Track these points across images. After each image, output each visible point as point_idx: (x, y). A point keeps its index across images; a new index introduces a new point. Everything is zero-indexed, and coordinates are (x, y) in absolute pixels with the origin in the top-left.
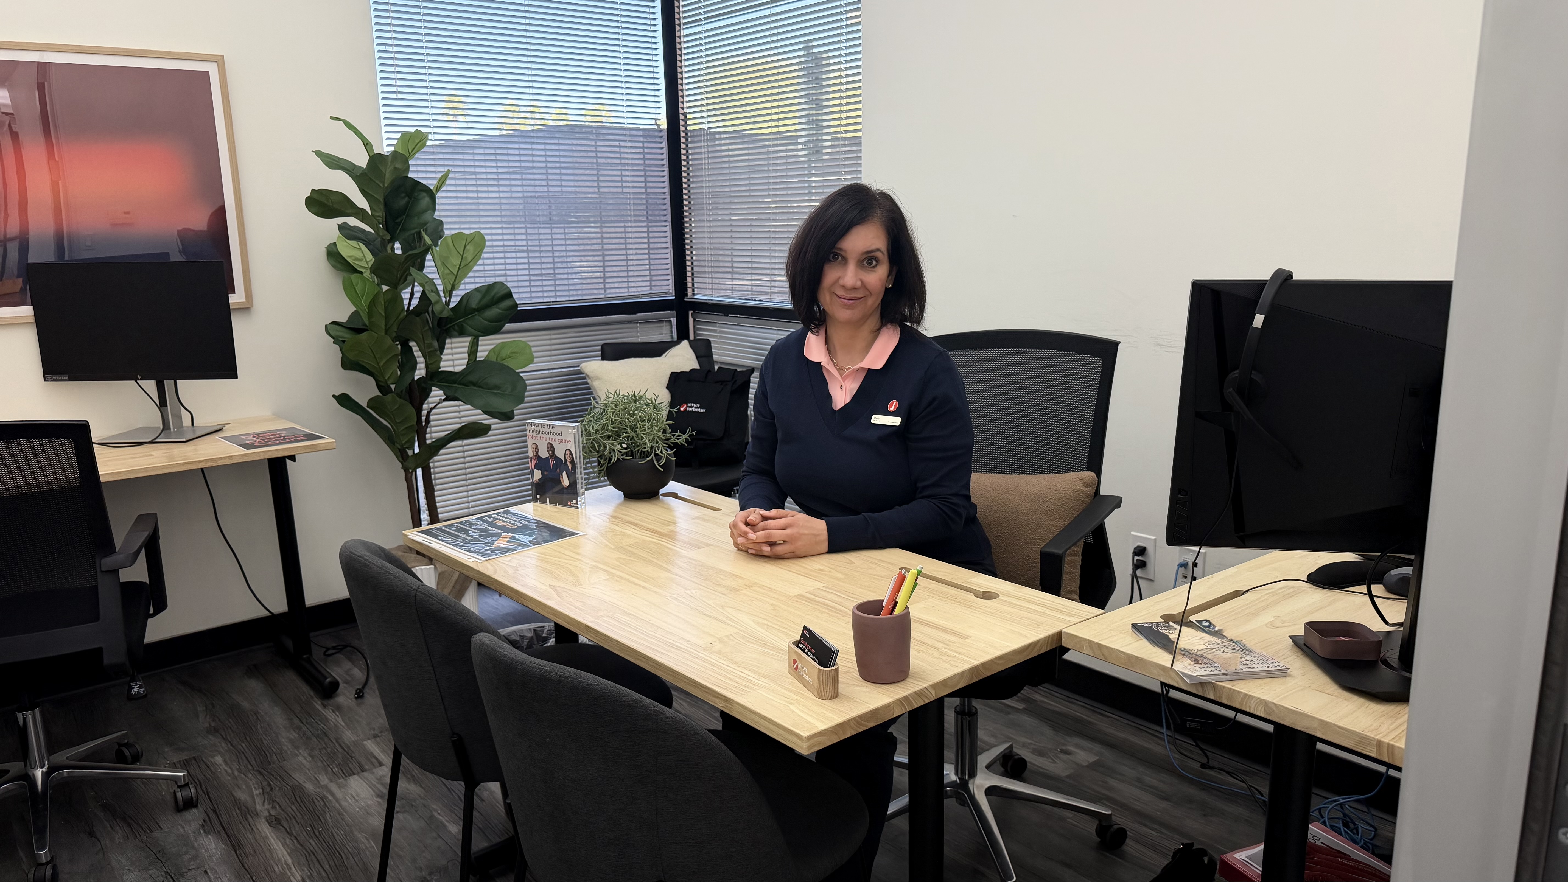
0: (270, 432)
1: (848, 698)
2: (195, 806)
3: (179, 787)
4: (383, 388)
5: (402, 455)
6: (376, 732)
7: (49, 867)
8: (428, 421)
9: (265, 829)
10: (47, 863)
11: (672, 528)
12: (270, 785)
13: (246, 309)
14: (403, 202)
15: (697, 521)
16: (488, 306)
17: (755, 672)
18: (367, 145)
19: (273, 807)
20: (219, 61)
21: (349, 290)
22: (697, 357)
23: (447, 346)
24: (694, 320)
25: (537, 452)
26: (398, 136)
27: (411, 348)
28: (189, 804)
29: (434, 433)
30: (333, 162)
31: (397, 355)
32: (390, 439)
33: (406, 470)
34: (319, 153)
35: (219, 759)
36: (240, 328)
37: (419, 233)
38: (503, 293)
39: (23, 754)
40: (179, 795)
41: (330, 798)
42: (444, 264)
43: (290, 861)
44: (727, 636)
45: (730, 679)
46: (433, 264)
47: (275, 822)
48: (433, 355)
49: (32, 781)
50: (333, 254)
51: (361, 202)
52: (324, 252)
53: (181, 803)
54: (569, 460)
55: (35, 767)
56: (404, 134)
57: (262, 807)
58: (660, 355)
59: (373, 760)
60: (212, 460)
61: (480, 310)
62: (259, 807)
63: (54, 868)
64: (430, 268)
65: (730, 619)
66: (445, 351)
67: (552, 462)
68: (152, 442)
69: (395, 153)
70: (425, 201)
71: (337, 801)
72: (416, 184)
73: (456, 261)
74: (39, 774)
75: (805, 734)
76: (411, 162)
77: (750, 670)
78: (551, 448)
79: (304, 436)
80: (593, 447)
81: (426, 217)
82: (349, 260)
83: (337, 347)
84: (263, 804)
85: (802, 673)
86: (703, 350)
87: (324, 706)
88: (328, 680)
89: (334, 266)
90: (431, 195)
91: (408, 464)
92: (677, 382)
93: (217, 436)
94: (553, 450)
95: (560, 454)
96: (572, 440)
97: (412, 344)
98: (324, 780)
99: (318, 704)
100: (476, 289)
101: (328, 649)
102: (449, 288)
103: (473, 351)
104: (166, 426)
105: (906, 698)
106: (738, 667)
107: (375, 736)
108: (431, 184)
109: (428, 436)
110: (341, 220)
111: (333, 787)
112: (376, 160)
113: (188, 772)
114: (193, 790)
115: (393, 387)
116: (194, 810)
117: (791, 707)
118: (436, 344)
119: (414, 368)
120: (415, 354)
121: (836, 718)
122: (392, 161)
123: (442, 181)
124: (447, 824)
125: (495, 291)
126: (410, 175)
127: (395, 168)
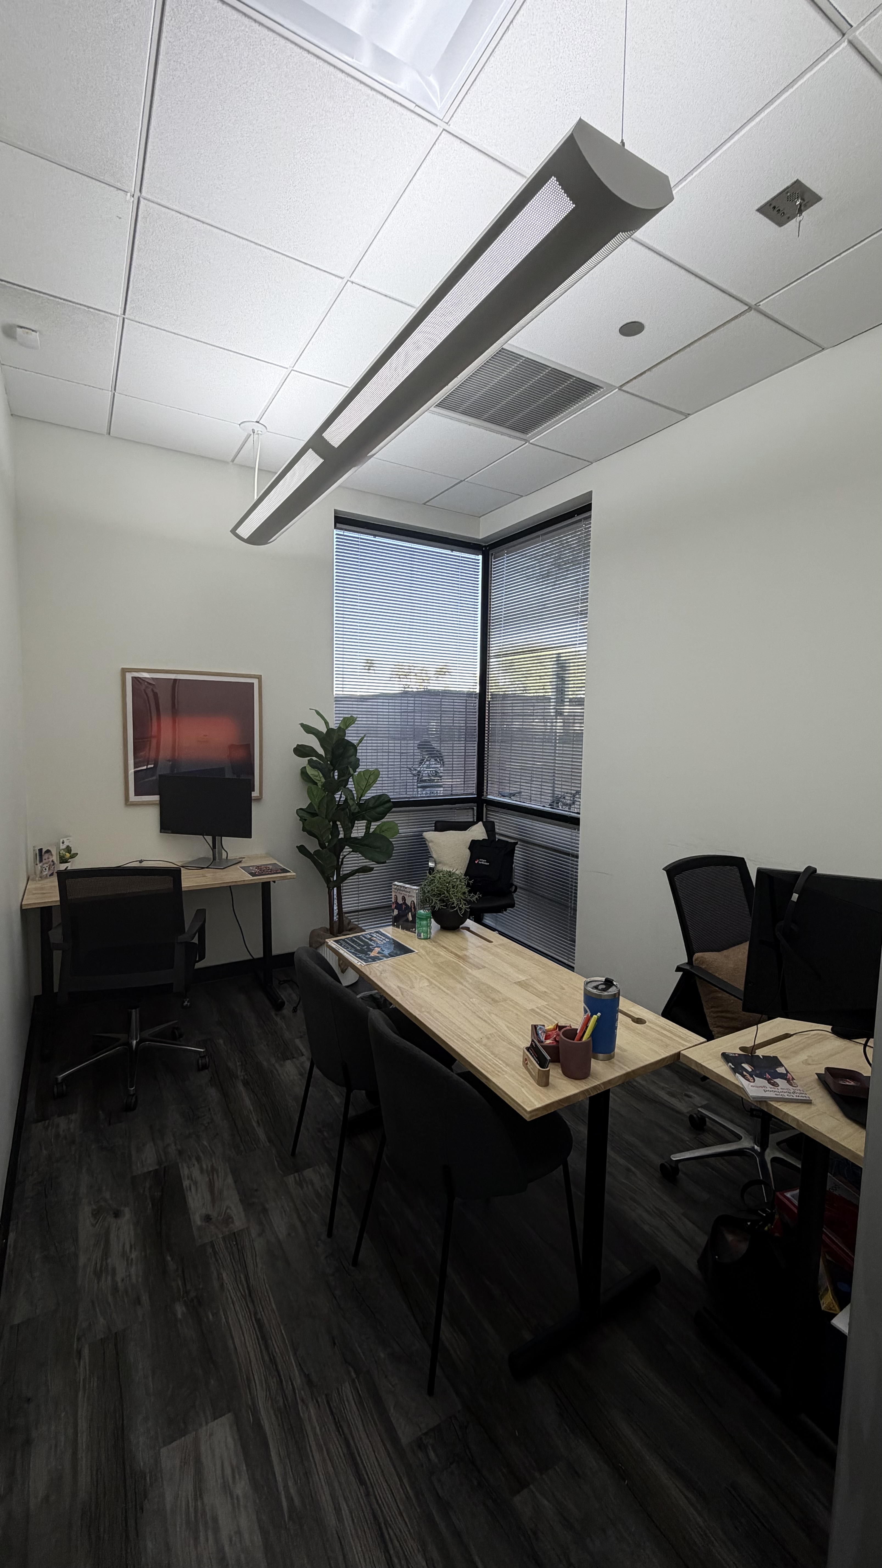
0: (264, 865)
1: (554, 1087)
2: (207, 1068)
3: (200, 1057)
4: (322, 845)
5: (328, 880)
6: (302, 1034)
7: (134, 1098)
8: (342, 863)
9: (241, 1088)
10: (133, 1095)
11: (465, 952)
12: (245, 1060)
13: (259, 799)
14: (341, 751)
15: (479, 949)
16: (378, 806)
17: (504, 1062)
18: (326, 723)
19: (246, 1074)
20: (259, 678)
21: (310, 793)
22: (486, 831)
23: (355, 825)
24: (487, 809)
25: (397, 900)
26: (341, 719)
27: (337, 825)
28: (205, 1067)
29: (345, 870)
30: (308, 729)
31: (329, 829)
32: (322, 873)
33: (329, 888)
34: (302, 725)
35: (221, 1041)
36: (255, 809)
37: (347, 768)
38: (386, 799)
39: (127, 1030)
40: (200, 1061)
41: (276, 1072)
42: (358, 784)
43: (252, 1109)
44: (490, 1034)
45: (490, 1065)
46: (353, 783)
47: (246, 1084)
48: (348, 829)
49: (131, 1045)
50: (303, 772)
51: (321, 752)
52: (300, 771)
53: (201, 1067)
54: (413, 907)
55: (132, 1039)
56: (344, 718)
57: (240, 1073)
58: (465, 829)
59: (299, 1051)
60: (236, 882)
61: (374, 808)
62: (239, 1073)
63: (136, 1098)
64: (351, 785)
65: (493, 1022)
66: (354, 828)
67: (404, 906)
68: (207, 868)
69: (339, 728)
70: (352, 751)
71: (279, 1075)
72: (348, 742)
73: (364, 783)
74: (135, 1042)
75: (529, 1109)
76: (347, 732)
77: (502, 1060)
78: (404, 899)
79: (281, 869)
80: (426, 900)
81: (352, 759)
82: (311, 776)
83: (301, 822)
84: (241, 1072)
85: (529, 1067)
86: (490, 828)
87: (276, 1015)
88: (280, 1000)
89: (303, 779)
90: (355, 747)
91: (330, 885)
92: (474, 846)
93: (238, 866)
94: (405, 901)
95: (408, 903)
96: (415, 896)
97: (338, 823)
98: (273, 1061)
99: (273, 1013)
100: (373, 797)
101: (281, 981)
102: (360, 796)
103: (368, 828)
104: (214, 859)
105: (587, 1090)
106: (495, 1057)
107: (301, 1037)
108: (355, 742)
109: (341, 872)
110: (309, 758)
111: (277, 1066)
112: (330, 731)
113: (206, 1049)
114: (207, 1060)
115: (327, 844)
116: (207, 1071)
117: (523, 1089)
118: (350, 825)
119: (339, 834)
120: (339, 829)
121: (545, 1099)
122: (338, 732)
123: (360, 741)
124: (335, 1097)
125: (382, 798)
126: (346, 738)
127: (339, 735)
